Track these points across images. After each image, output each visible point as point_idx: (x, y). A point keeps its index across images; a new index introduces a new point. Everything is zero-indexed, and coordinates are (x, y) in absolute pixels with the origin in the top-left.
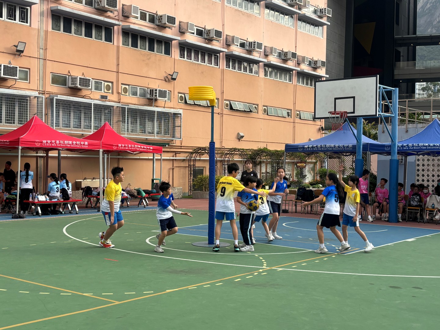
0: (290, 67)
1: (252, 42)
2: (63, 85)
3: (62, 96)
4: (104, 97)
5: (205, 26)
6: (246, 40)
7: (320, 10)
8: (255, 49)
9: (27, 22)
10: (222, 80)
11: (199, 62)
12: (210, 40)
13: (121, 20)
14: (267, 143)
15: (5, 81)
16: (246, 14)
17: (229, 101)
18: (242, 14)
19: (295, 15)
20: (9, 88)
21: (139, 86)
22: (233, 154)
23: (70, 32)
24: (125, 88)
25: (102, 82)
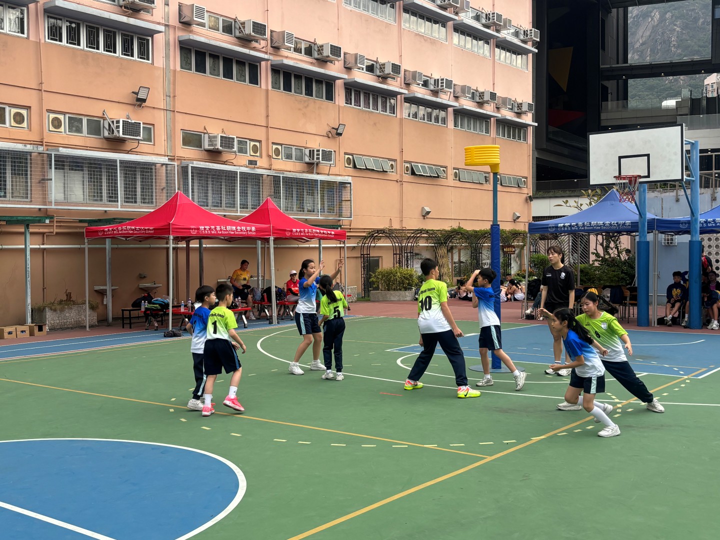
0: (488, 113)
1: (438, 80)
2: (197, 147)
3: (199, 162)
4: (252, 163)
5: (377, 58)
6: (430, 76)
7: (524, 31)
8: (443, 89)
9: (148, 59)
10: (401, 134)
11: (371, 110)
12: (384, 78)
13: (269, 53)
14: (459, 221)
15: (124, 143)
16: (429, 39)
17: (410, 162)
18: (424, 40)
19: (492, 40)
20: (128, 152)
21: (294, 146)
22: (418, 237)
23: (205, 72)
24: (277, 149)
25: (246, 142)
